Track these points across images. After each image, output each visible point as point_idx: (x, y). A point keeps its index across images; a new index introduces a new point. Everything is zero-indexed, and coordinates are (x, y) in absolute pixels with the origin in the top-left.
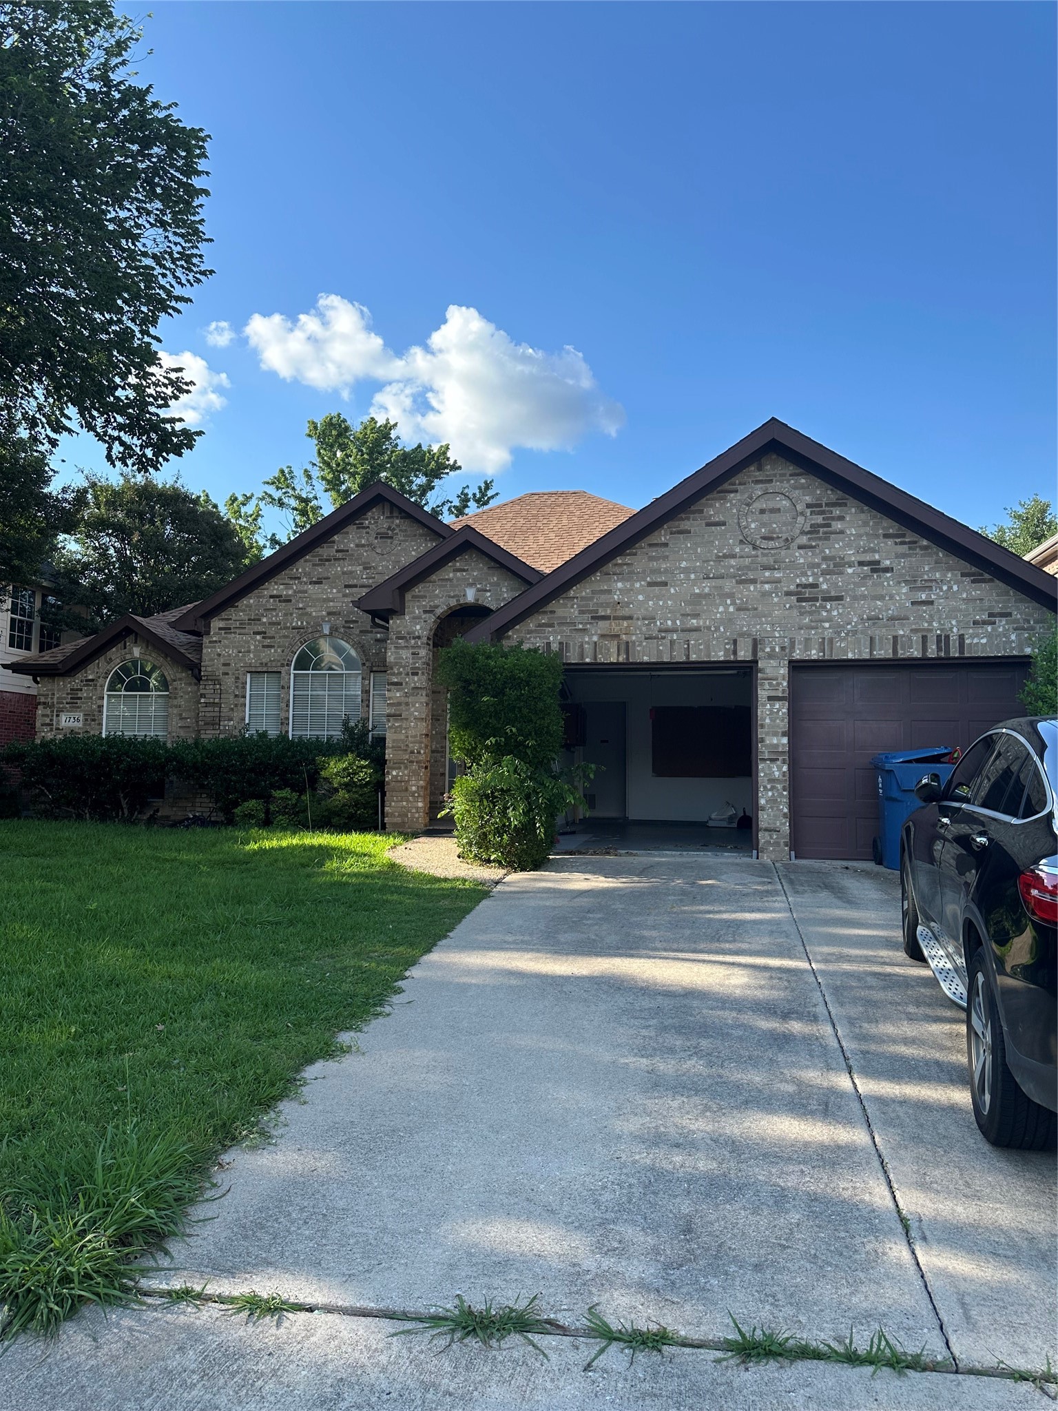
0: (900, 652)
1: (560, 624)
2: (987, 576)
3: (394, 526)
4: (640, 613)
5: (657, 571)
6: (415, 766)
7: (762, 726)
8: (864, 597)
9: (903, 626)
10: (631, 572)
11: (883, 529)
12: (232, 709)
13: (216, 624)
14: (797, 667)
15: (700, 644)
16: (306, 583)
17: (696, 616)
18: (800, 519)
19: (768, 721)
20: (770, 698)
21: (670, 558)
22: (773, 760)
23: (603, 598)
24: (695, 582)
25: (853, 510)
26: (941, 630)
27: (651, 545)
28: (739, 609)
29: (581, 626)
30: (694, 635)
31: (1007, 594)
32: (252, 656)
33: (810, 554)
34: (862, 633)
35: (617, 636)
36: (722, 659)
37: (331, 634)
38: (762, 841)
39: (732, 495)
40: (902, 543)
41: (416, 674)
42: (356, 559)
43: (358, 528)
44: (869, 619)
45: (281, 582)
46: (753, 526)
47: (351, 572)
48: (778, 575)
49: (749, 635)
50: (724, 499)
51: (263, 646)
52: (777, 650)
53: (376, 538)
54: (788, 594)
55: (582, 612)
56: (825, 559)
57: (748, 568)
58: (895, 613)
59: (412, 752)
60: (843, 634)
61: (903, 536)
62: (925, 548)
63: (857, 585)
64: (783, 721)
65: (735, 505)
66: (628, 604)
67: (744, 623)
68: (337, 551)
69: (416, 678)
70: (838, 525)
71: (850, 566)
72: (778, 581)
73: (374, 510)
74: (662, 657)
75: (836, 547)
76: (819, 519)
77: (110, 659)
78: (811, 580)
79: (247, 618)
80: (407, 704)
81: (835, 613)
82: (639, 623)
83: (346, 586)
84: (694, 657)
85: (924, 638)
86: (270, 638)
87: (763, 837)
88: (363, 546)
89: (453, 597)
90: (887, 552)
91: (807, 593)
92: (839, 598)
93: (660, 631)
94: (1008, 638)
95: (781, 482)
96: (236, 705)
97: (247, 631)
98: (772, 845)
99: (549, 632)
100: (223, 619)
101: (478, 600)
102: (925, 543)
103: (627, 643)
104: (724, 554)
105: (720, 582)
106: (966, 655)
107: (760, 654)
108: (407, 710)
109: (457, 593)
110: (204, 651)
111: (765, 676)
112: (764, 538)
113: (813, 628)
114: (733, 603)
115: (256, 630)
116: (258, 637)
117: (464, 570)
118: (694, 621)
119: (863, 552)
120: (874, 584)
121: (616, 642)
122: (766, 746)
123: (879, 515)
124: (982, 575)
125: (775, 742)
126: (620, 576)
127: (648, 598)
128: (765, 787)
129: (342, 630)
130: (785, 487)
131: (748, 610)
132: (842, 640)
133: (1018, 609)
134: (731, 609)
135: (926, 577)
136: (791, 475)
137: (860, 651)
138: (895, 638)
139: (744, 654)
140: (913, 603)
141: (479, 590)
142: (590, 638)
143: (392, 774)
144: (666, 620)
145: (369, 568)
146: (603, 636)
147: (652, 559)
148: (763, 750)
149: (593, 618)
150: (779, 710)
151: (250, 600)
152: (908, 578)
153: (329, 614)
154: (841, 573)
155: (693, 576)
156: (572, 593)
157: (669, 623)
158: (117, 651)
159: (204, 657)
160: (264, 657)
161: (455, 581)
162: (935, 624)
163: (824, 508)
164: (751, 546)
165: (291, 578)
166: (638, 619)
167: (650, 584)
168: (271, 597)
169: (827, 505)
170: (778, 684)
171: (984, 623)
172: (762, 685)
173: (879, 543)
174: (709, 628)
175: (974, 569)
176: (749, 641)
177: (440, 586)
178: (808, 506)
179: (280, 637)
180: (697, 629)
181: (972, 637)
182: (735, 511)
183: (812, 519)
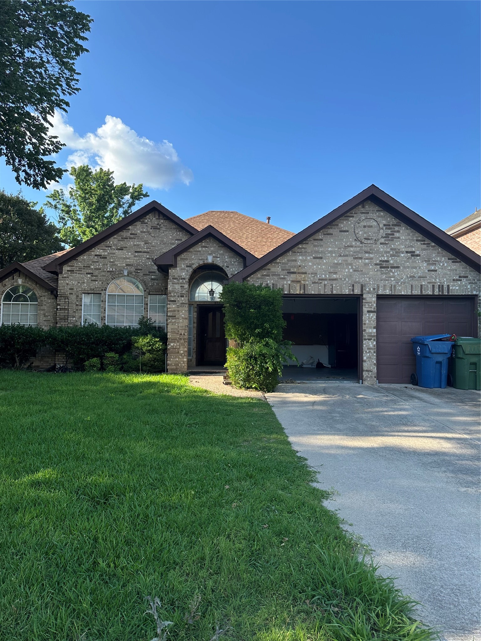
0: (423, 292)
1: (273, 275)
2: (458, 260)
3: (160, 223)
4: (310, 271)
5: (317, 252)
6: (182, 341)
7: (365, 324)
8: (408, 267)
9: (424, 280)
10: (306, 252)
11: (416, 237)
12: (75, 312)
13: (66, 268)
14: (380, 297)
15: (338, 286)
16: (114, 249)
17: (335, 273)
18: (381, 231)
19: (367, 322)
20: (368, 312)
21: (324, 246)
22: (369, 339)
23: (293, 264)
24: (335, 258)
25: (403, 228)
26: (440, 283)
27: (315, 240)
28: (355, 271)
29: (282, 276)
30: (335, 282)
31: (466, 268)
32: (85, 285)
33: (385, 247)
34: (408, 283)
35: (299, 282)
36: (347, 293)
37: (128, 275)
38: (365, 376)
39: (351, 218)
40: (424, 244)
41: (183, 296)
42: (141, 239)
43: (142, 223)
44: (410, 277)
45: (101, 248)
46: (360, 233)
47: (138, 245)
48: (371, 256)
49: (359, 283)
50: (348, 220)
51: (92, 280)
52: (372, 290)
53: (151, 229)
54: (376, 264)
55: (283, 270)
56: (392, 249)
57: (359, 252)
58: (421, 275)
59: (181, 334)
60: (400, 283)
61: (424, 241)
62: (433, 246)
63: (406, 262)
64: (374, 322)
65: (352, 223)
66: (304, 267)
67: (357, 277)
68: (131, 234)
69: (183, 299)
70: (397, 235)
71: (402, 253)
72: (371, 259)
73: (150, 215)
74: (320, 292)
75: (396, 244)
76: (389, 232)
77: (5, 285)
78: (386, 259)
79: (82, 266)
80: (178, 311)
81: (396, 274)
82: (310, 276)
83: (136, 252)
84: (335, 292)
85: (433, 286)
86: (95, 276)
87: (365, 374)
88: (145, 232)
89: (201, 260)
90: (418, 247)
91: (384, 264)
92: (398, 267)
93: (319, 280)
94: (467, 287)
95: (373, 214)
96: (77, 310)
97: (82, 272)
98: (369, 377)
99: (267, 279)
100: (69, 266)
101: (213, 262)
102: (433, 244)
103: (304, 285)
104: (348, 245)
105: (346, 258)
106: (450, 294)
107: (364, 291)
108: (178, 314)
109: (203, 258)
110: (59, 282)
111: (366, 301)
112: (365, 239)
113: (387, 280)
114: (352, 268)
115: (88, 272)
116: (89, 276)
117: (206, 247)
118: (335, 276)
119: (408, 247)
120: (413, 262)
121: (299, 284)
122: (366, 333)
123: (414, 231)
124: (456, 259)
125: (370, 331)
126: (301, 254)
127: (314, 264)
128: (366, 352)
129: (134, 273)
130: (374, 216)
131: (358, 271)
132: (399, 286)
133: (470, 274)
134: (351, 271)
135: (434, 259)
136: (377, 211)
137: (407, 291)
138: (421, 285)
139: (357, 291)
140: (428, 271)
141: (214, 257)
142: (287, 282)
143: (171, 345)
144: (322, 275)
145: (148, 243)
146: (292, 281)
147: (315, 246)
148: (365, 335)
149: (288, 273)
150: (372, 317)
151: (85, 257)
152: (426, 259)
153: (127, 265)
154: (399, 256)
155: (334, 255)
156: (278, 261)
157: (323, 276)
158: (9, 280)
159: (59, 285)
160: (92, 286)
161: (202, 252)
162: (437, 280)
163: (391, 227)
164: (360, 242)
165: (106, 247)
166: (309, 274)
167: (314, 258)
168: (96, 255)
169: (392, 225)
170: (372, 305)
171: (457, 280)
172: (365, 305)
173: (414, 244)
174: (341, 279)
175: (453, 257)
176: (359, 285)
177: (195, 254)
178: (384, 225)
179: (101, 276)
180: (336, 279)
181: (453, 286)
182: (352, 226)
183: (386, 231)
